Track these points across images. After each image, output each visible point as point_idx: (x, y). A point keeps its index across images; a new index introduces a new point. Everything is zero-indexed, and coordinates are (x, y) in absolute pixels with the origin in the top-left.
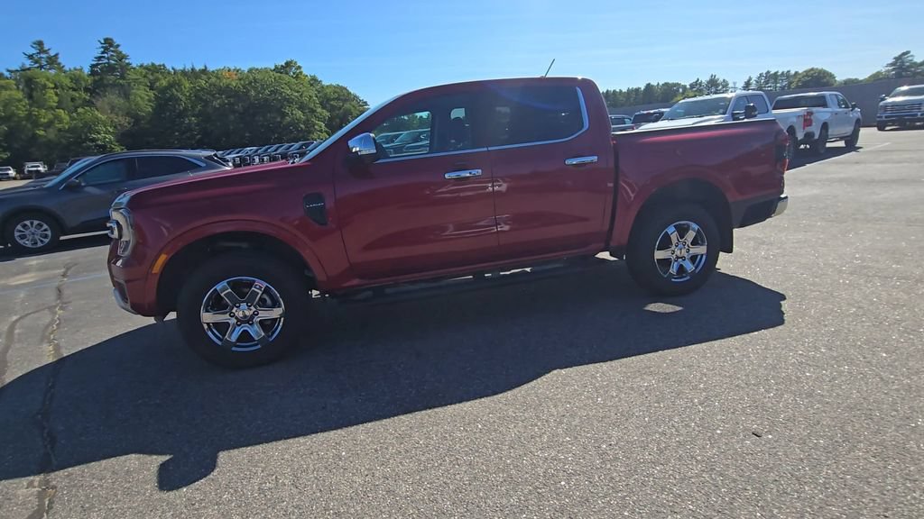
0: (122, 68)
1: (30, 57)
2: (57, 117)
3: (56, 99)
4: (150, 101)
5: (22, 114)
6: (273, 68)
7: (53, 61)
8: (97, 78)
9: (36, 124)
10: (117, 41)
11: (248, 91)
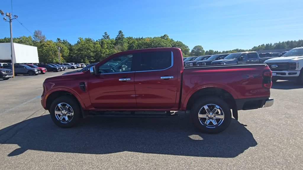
0: (122, 38)
1: (103, 36)
2: (106, 51)
3: (107, 46)
4: (127, 47)
5: (99, 50)
6: (160, 37)
7: (108, 37)
8: (116, 41)
9: (101, 53)
10: (122, 31)
11: (152, 44)
